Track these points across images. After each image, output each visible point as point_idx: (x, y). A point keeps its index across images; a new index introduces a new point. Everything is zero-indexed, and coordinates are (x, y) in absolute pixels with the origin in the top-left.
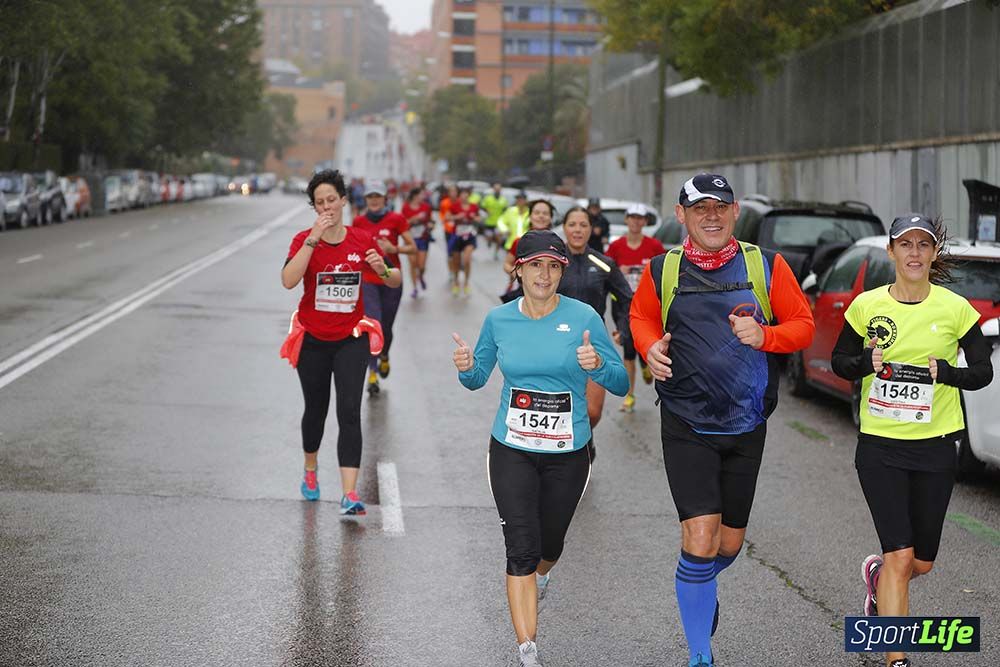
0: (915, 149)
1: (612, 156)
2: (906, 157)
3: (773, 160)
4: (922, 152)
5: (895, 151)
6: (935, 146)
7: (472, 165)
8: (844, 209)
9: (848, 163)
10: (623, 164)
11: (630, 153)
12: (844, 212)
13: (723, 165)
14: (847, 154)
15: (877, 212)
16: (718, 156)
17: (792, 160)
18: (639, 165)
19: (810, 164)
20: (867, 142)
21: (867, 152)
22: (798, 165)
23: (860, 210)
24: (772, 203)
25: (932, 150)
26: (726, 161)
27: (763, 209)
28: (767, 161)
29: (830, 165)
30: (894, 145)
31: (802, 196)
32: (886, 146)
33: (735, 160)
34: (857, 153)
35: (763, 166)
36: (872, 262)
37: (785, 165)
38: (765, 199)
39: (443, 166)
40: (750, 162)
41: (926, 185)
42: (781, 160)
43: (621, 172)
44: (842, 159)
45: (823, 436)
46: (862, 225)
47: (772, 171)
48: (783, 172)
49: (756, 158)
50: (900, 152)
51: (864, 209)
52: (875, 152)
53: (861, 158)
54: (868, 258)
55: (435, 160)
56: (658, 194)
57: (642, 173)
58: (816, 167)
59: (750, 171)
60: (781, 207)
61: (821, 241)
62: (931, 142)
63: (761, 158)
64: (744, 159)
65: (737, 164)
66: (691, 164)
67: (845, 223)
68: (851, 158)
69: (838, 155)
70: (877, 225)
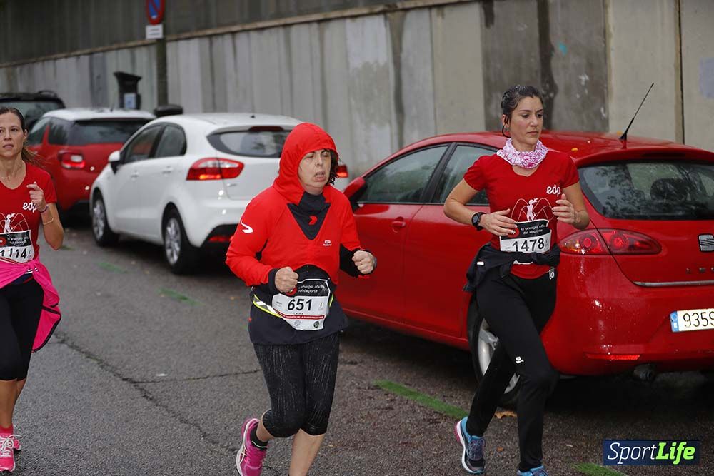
0: (91, 54)
2: (85, 59)
4: (96, 55)
6: (104, 51)
8: (40, 96)
9: (49, 66)
12: (40, 98)
14: (48, 60)
15: (61, 96)
17: (14, 66)
19: (25, 68)
20: (61, 52)
21: (61, 58)
22: (18, 69)
23: (49, 96)
25: (100, 55)
29: (38, 68)
30: (78, 53)
31: (21, 89)
32: (72, 54)
34: (55, 59)
36: (53, 126)
37: (10, 70)
41: (99, 77)
42: (7, 67)
44: (46, 63)
46: (52, 105)
48: (8, 74)
50: (82, 57)
51: (52, 95)
52: (66, 57)
53: (57, 62)
54: (50, 124)
58: (29, 70)
62: (100, 49)
67: (41, 104)
68: (51, 62)
69: (43, 61)
70: (60, 105)
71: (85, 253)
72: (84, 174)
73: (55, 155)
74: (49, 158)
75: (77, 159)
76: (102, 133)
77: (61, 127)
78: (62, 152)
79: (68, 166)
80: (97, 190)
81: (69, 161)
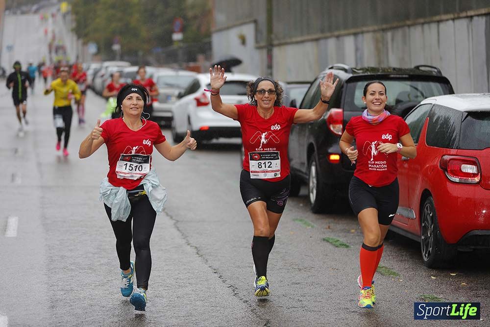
0: (488, 15)
1: (233, 35)
3: (368, 32)
7: (116, 47)
8: (417, 73)
9: (431, 30)
10: (243, 41)
11: (249, 31)
12: (417, 76)
13: (326, 38)
14: (430, 23)
15: (444, 74)
16: (322, 31)
17: (384, 30)
18: (257, 41)
19: (399, 33)
21: (447, 20)
22: (389, 35)
23: (431, 72)
26: (328, 34)
28: (362, 33)
29: (416, 33)
30: (470, 13)
32: (463, 14)
33: (336, 33)
34: (439, 22)
35: (360, 37)
37: (379, 35)
39: (92, 49)
40: (349, 35)
42: (374, 31)
43: (242, 47)
44: (426, 27)
45: (394, 273)
46: (434, 86)
47: (367, 42)
48: (377, 41)
49: (353, 31)
50: (475, 19)
51: (435, 72)
52: (454, 19)
53: (442, 25)
54: (431, 115)
55: (85, 44)
56: (270, 66)
57: (259, 48)
58: (404, 36)
59: (349, 43)
60: (360, 73)
61: (398, 101)
63: (359, 30)
64: (343, 32)
65: (338, 37)
66: (299, 39)
67: (420, 85)
69: (422, 24)
70: (447, 87)
73: (437, 162)
74: (428, 165)
75: (470, 169)
77: (446, 121)
78: (447, 157)
79: (457, 180)
81: (458, 173)
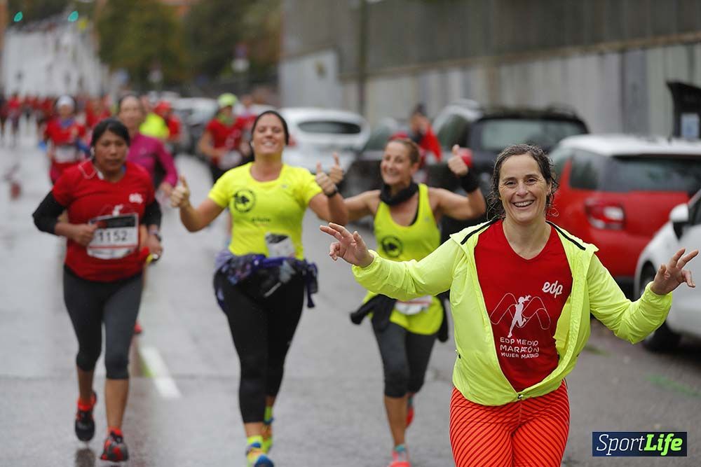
0: (622, 51)
1: (309, 65)
2: (613, 60)
3: (480, 64)
4: (631, 54)
5: (601, 54)
6: (644, 48)
8: (550, 113)
9: (555, 67)
10: (321, 71)
11: (328, 60)
12: (551, 116)
14: (554, 56)
17: (498, 64)
18: (339, 72)
19: (518, 68)
20: (574, 44)
21: (574, 55)
22: (505, 71)
23: (565, 114)
24: (481, 109)
25: (638, 53)
27: (471, 115)
30: (603, 46)
31: (510, 100)
32: (593, 48)
33: (440, 64)
34: (564, 57)
35: (469, 70)
37: (492, 69)
38: (474, 103)
39: (120, 78)
40: (455, 67)
41: (635, 87)
42: (488, 64)
43: (319, 80)
44: (549, 61)
46: (568, 128)
47: (478, 77)
48: (490, 78)
50: (608, 56)
51: (569, 113)
52: (582, 54)
53: (568, 61)
54: (572, 158)
55: (113, 71)
56: (361, 106)
57: (343, 78)
58: (523, 72)
59: (456, 78)
60: (489, 113)
62: (638, 42)
65: (443, 70)
67: (553, 127)
68: (559, 61)
69: (546, 57)
70: (581, 127)
71: (627, 360)
72: (625, 239)
73: (579, 206)
74: (570, 210)
75: (615, 214)
76: (652, 176)
77: (588, 168)
78: (592, 200)
79: (599, 224)
80: (649, 265)
81: (601, 216)
